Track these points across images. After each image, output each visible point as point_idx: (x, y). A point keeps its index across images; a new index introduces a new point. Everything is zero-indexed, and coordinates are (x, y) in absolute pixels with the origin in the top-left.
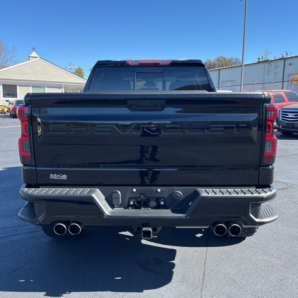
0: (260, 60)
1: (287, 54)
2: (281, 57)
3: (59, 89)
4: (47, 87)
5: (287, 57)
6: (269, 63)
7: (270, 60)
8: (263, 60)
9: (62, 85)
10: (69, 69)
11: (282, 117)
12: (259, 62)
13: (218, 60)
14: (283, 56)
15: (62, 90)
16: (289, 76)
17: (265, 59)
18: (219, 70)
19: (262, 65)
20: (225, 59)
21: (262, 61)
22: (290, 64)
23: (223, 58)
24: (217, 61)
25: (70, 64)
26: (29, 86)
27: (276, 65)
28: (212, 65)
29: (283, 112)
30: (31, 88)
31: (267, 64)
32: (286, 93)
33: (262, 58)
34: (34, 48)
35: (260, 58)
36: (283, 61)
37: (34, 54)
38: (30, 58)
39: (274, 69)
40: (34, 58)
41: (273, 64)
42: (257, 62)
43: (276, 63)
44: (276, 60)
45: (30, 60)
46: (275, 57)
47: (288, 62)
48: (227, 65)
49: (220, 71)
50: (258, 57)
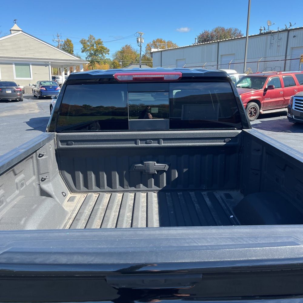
0: (262, 32)
1: (291, 25)
2: (285, 29)
3: (46, 66)
4: (32, 65)
5: (291, 28)
6: (271, 35)
7: (272, 31)
8: (265, 31)
9: (49, 62)
10: (57, 41)
11: (296, 106)
12: (261, 34)
13: (216, 30)
14: (286, 27)
15: (49, 68)
16: (292, 49)
17: (268, 31)
18: (218, 42)
19: (264, 38)
20: (223, 30)
21: (264, 33)
22: (294, 37)
23: (221, 29)
24: (215, 32)
25: (58, 36)
26: (12, 64)
27: (279, 37)
28: (210, 36)
29: (296, 100)
30: (14, 66)
31: (269, 36)
32: (297, 75)
33: (265, 29)
34: (15, 20)
35: (262, 29)
36: (286, 33)
37: (16, 27)
38: (12, 31)
39: (277, 41)
40: (17, 32)
41: (276, 36)
42: (259, 34)
43: (279, 35)
44: (280, 31)
45: (11, 34)
46: (278, 28)
47: (292, 34)
48: (226, 36)
49: (219, 44)
50: (260, 29)
